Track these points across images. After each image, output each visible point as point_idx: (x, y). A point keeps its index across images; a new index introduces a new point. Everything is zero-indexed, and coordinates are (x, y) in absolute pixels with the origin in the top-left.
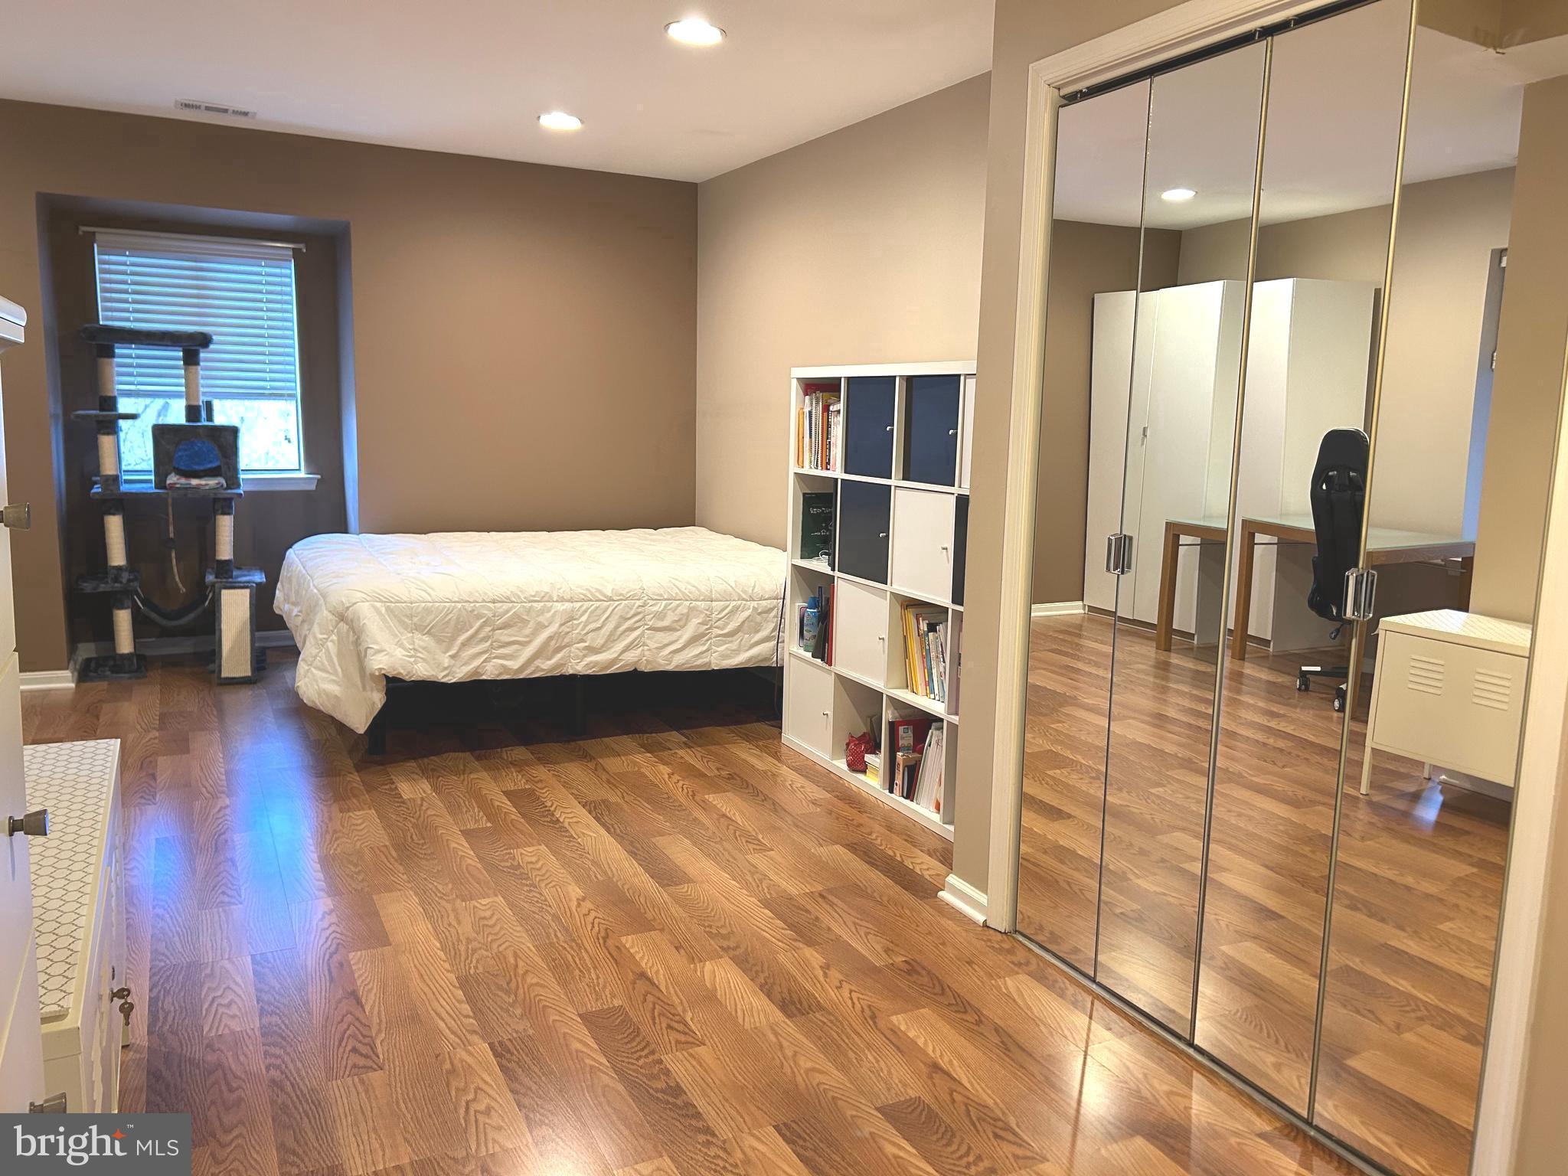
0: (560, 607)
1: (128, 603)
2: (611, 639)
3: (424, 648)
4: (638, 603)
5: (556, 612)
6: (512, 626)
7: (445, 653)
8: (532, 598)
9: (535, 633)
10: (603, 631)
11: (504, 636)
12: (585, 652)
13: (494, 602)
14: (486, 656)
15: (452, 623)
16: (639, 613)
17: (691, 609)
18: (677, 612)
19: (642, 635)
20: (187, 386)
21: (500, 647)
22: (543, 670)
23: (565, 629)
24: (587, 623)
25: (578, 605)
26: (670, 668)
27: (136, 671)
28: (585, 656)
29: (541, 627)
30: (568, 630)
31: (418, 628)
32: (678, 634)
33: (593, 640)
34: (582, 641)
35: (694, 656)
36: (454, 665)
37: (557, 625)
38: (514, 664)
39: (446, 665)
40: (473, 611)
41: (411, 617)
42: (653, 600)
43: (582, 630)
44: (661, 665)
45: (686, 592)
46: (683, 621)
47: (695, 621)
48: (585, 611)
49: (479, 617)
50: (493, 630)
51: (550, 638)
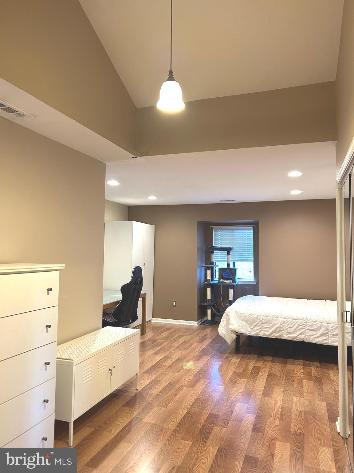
0: (280, 319)
1: (210, 308)
2: (295, 331)
3: (244, 326)
4: (304, 321)
5: (279, 321)
6: (267, 323)
7: (250, 327)
8: (273, 316)
9: (273, 326)
10: (293, 328)
11: (265, 325)
12: (287, 333)
13: (263, 316)
14: (260, 330)
15: (252, 320)
16: (305, 324)
17: (321, 325)
18: (317, 326)
19: (305, 331)
20: (227, 259)
21: (264, 328)
22: (275, 336)
23: (282, 326)
24: (288, 325)
25: (286, 320)
26: (314, 342)
27: (211, 324)
28: (287, 334)
29: (275, 324)
30: (283, 326)
31: (243, 320)
32: (317, 332)
33: (290, 330)
34: (286, 330)
35: (322, 340)
36: (252, 331)
37: (279, 324)
38: (267, 333)
39: (249, 331)
40: (257, 318)
41: (242, 317)
42: (309, 321)
43: (287, 327)
44: (311, 341)
45: (321, 320)
46: (319, 328)
47: (323, 329)
48: (288, 322)
49: (259, 319)
50: (262, 323)
51: (277, 328)
